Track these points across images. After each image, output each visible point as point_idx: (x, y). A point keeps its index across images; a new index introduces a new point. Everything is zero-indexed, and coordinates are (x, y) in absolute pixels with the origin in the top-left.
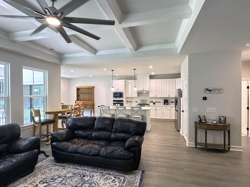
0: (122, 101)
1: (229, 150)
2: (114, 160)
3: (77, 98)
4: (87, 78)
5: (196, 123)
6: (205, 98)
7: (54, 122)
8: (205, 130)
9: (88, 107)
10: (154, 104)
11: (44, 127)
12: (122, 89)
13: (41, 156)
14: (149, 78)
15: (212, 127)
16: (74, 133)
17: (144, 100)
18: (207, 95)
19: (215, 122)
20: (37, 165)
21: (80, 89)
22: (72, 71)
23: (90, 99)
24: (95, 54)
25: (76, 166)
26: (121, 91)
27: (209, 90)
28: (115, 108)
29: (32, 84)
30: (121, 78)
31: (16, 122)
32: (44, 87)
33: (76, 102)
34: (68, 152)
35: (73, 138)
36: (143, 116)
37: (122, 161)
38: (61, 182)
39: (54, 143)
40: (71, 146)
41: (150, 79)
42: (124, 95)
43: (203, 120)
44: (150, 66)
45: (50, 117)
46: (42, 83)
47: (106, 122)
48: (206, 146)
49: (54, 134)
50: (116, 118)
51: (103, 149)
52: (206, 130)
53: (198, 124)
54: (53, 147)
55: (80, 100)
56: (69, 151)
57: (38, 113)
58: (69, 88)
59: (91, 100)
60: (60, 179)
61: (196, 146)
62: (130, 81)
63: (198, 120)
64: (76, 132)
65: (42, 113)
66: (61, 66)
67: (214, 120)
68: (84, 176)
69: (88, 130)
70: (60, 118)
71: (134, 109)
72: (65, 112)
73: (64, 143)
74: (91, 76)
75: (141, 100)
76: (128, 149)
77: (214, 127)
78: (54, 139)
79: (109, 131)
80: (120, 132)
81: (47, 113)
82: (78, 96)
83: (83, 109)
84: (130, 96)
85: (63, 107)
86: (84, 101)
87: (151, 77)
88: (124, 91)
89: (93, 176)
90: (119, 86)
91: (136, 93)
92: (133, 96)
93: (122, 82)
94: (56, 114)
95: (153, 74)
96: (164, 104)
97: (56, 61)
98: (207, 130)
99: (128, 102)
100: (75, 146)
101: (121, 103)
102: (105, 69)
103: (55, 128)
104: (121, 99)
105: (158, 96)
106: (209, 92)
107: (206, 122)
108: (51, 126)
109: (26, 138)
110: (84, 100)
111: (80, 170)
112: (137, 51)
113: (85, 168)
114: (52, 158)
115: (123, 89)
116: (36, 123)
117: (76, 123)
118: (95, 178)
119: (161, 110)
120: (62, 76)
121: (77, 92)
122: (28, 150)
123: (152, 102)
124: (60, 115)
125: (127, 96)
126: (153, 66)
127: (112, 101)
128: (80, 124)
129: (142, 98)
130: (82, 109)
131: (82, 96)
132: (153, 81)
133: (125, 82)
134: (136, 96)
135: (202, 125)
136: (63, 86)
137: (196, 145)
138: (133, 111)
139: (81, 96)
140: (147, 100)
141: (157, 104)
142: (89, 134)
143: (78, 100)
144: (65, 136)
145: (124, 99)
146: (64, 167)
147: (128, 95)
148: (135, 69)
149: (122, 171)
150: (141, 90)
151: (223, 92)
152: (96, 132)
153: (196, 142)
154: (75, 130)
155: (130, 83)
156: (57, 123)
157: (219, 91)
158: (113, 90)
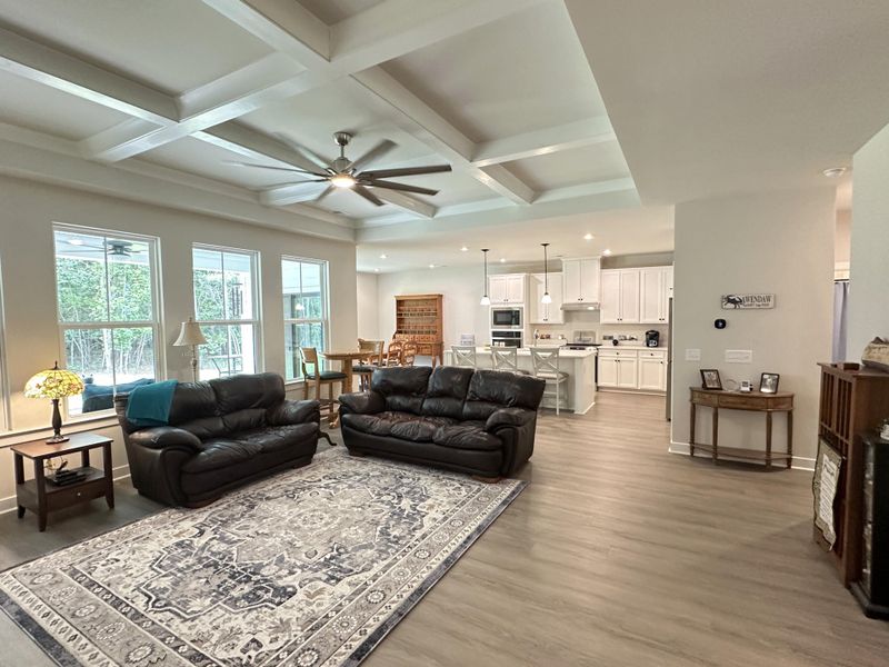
0: (518, 334)
1: (789, 467)
2: (460, 452)
3: (398, 327)
4: (423, 272)
5: (693, 390)
6: (720, 324)
7: (343, 377)
8: (712, 410)
9: (425, 351)
10: (616, 343)
11: (325, 387)
12: (517, 300)
13: (322, 443)
14: (598, 265)
15: (730, 400)
16: (385, 401)
17: (585, 333)
18: (728, 314)
19: (748, 389)
20: (315, 456)
21: (406, 303)
22: (383, 257)
23: (432, 329)
24: (433, 216)
25: (386, 463)
26: (515, 307)
27: (733, 302)
28: (490, 352)
29: (297, 291)
30: (515, 268)
31: (274, 371)
32: (323, 300)
33: (394, 337)
34: (373, 434)
35: (383, 411)
36: (566, 375)
37: (481, 453)
38: (359, 481)
39: (345, 416)
40: (379, 423)
41: (602, 268)
42: (524, 318)
43: (713, 382)
44: (585, 234)
45: (337, 367)
46: (318, 289)
47: (454, 378)
48: (716, 454)
49: (345, 398)
50: (476, 370)
51: (441, 429)
52: (716, 409)
53: (697, 394)
54: (343, 423)
55: (406, 333)
56: (375, 430)
57: (312, 356)
58: (377, 297)
59: (434, 333)
60: (358, 478)
61: (692, 454)
62: (541, 277)
63: (698, 384)
64: (389, 399)
65: (321, 357)
66: (357, 247)
67: (745, 384)
68: (401, 477)
69: (414, 394)
70: (356, 370)
71: (539, 354)
72: (367, 355)
73: (365, 416)
74: (432, 266)
75: (576, 333)
76: (491, 430)
77: (738, 400)
78: (346, 407)
79: (459, 399)
80: (482, 400)
81: (330, 357)
82: (400, 321)
83: (413, 355)
84: (541, 321)
85: (363, 344)
86: (417, 336)
87: (607, 263)
88: (523, 306)
89: (419, 479)
90: (508, 290)
91: (561, 312)
92: (550, 321)
93: (516, 281)
94: (347, 359)
95: (608, 253)
96: (648, 345)
97: (346, 237)
98: (719, 410)
99: (537, 337)
100: (386, 423)
101: (514, 341)
102: (465, 249)
103: (347, 387)
104: (514, 329)
105: (625, 321)
106: (733, 306)
107: (721, 389)
108: (338, 386)
109: (294, 403)
110: (415, 333)
111: (396, 469)
112: (537, 202)
113: (406, 468)
114: (342, 447)
115: (521, 300)
116: (309, 378)
117: (390, 379)
118: (422, 482)
119: (635, 363)
120: (359, 267)
121: (398, 310)
122: (302, 421)
123: (611, 338)
124: (356, 363)
125: (533, 322)
126: (593, 235)
127: (491, 334)
128: (398, 381)
129: (579, 325)
130: (408, 356)
131: (410, 321)
132: (614, 274)
133: (528, 280)
134: (559, 318)
135: (707, 396)
136: (362, 297)
137: (692, 449)
138: (537, 359)
139: (407, 321)
140: (593, 334)
141: (626, 345)
142: (416, 404)
143: (400, 332)
144: (366, 404)
145: (524, 329)
146: (365, 463)
147: (537, 318)
148: (545, 245)
149: (476, 474)
150: (576, 301)
151: (775, 306)
152: (431, 400)
153: (692, 441)
154: (388, 394)
155: (541, 282)
156: (350, 382)
157: (763, 302)
158: (490, 304)
